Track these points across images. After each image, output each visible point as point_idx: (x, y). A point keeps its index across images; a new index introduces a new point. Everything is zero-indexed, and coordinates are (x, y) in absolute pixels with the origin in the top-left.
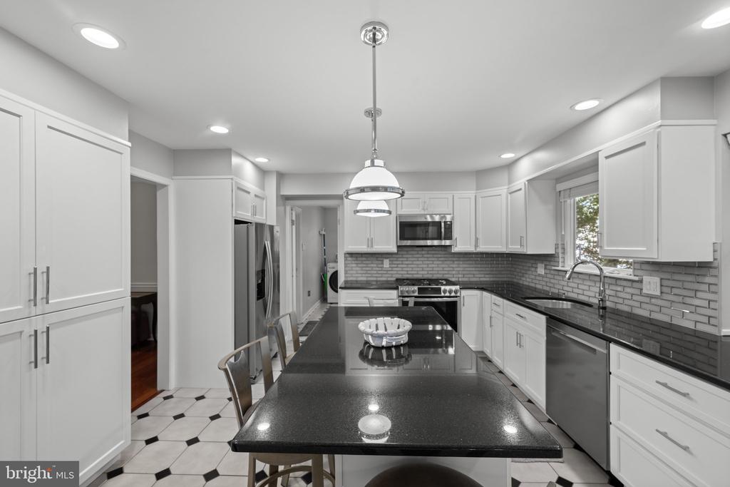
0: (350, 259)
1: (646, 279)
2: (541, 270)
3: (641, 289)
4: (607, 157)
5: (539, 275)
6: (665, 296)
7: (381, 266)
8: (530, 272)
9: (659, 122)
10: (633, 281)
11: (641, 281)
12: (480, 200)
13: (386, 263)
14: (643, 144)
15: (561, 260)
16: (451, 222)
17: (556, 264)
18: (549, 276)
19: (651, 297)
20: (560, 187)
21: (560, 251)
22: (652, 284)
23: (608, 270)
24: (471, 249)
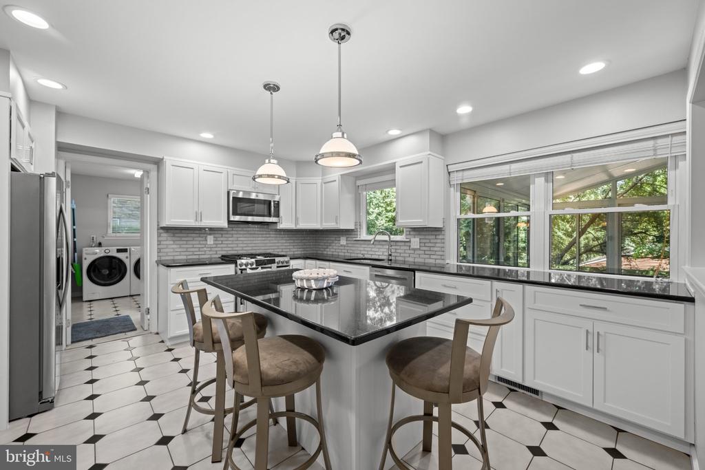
0: (165, 235)
1: (413, 240)
2: (343, 241)
3: (410, 246)
4: (401, 167)
5: (342, 246)
6: (422, 248)
7: (204, 242)
8: (334, 244)
9: (429, 152)
10: (405, 242)
11: (410, 242)
12: (300, 186)
13: (210, 240)
14: (422, 162)
15: (359, 233)
16: (278, 202)
17: (356, 236)
18: (350, 245)
19: (414, 250)
20: (359, 183)
21: (358, 227)
22: (415, 242)
23: (394, 238)
24: (292, 226)
